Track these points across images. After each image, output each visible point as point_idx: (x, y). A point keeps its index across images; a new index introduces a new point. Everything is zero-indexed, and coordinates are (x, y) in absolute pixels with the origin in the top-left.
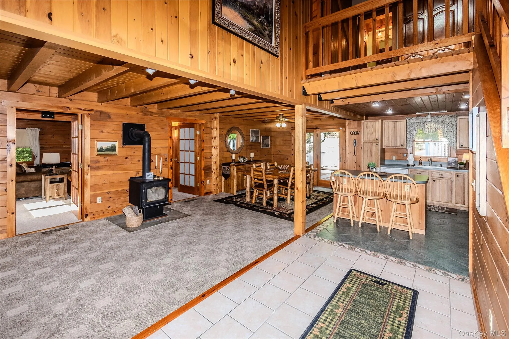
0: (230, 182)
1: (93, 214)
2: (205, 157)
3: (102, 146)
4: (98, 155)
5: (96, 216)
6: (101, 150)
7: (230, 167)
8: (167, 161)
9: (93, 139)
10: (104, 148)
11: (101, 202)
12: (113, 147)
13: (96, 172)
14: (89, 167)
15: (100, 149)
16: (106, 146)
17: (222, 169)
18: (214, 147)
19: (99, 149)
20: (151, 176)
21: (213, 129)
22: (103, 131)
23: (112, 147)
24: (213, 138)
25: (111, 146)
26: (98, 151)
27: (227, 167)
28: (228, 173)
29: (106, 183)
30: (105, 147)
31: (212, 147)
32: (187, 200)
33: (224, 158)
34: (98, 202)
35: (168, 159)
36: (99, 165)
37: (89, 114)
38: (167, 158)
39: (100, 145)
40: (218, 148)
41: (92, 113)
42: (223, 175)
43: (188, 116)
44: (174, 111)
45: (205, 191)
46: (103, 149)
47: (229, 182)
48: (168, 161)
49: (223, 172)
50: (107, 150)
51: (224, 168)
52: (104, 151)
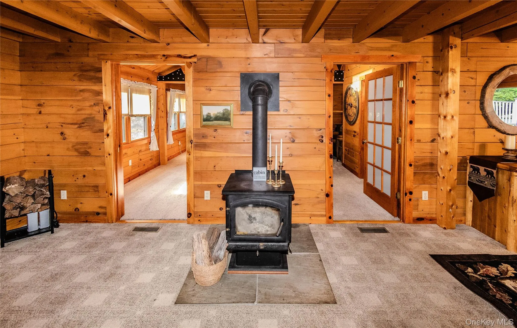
0: (495, 209)
1: (199, 215)
2: (416, 138)
3: (209, 112)
4: (204, 126)
5: (203, 219)
6: (208, 119)
7: (495, 172)
8: (322, 141)
9: (197, 102)
10: (212, 115)
11: (209, 199)
12: (226, 114)
13: (202, 152)
14: (192, 143)
15: (207, 117)
16: (216, 113)
17: (469, 169)
18: (445, 117)
19: (205, 117)
20: (261, 175)
21: (442, 74)
22: (212, 88)
23: (224, 114)
24: (440, 96)
25: (222, 112)
26: (205, 120)
27: (485, 170)
28: (487, 184)
29: (216, 170)
30: (214, 114)
31: (439, 116)
32: (366, 226)
33: (476, 145)
34: (205, 199)
35: (324, 139)
36: (206, 142)
37: (190, 62)
38: (322, 137)
39: (207, 110)
40: (456, 118)
41: (194, 60)
42: (471, 185)
43: (372, 49)
44: (340, 41)
45: (416, 214)
46: (211, 118)
47: (490, 209)
48: (324, 142)
49: (469, 177)
50: (217, 118)
51: (475, 169)
52: (212, 121)
